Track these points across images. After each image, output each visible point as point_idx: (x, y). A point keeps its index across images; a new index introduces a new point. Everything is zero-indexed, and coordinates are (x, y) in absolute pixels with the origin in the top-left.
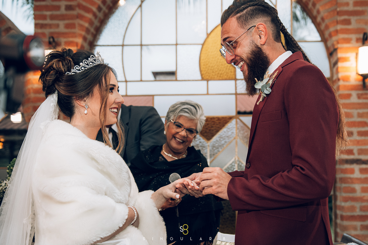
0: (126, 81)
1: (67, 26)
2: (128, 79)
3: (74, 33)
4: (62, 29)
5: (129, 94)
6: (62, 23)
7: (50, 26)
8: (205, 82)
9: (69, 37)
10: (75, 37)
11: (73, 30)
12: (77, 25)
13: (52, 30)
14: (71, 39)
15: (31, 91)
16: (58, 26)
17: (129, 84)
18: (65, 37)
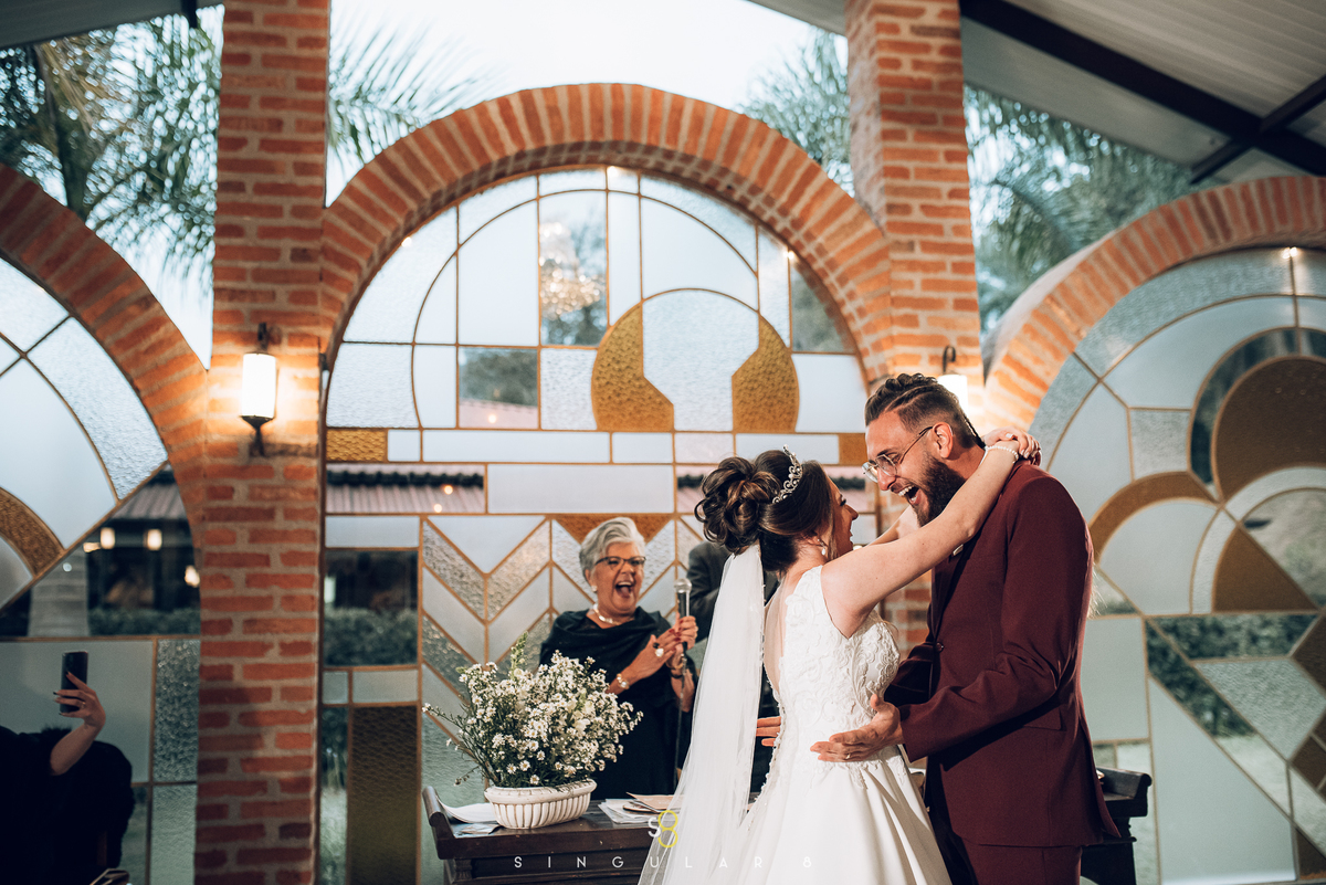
0: (421, 429)
1: (295, 298)
2: (424, 425)
3: (313, 315)
4: (282, 302)
5: (426, 459)
6: (282, 291)
7: (253, 295)
8: (605, 436)
9: (301, 324)
10: (317, 323)
11: (309, 308)
12: (319, 297)
13: (258, 306)
14: (305, 329)
15: (204, 450)
16: (272, 296)
17: (426, 433)
18: (289, 324)
